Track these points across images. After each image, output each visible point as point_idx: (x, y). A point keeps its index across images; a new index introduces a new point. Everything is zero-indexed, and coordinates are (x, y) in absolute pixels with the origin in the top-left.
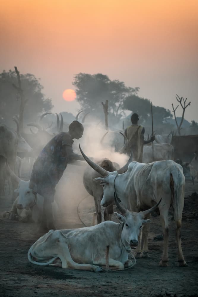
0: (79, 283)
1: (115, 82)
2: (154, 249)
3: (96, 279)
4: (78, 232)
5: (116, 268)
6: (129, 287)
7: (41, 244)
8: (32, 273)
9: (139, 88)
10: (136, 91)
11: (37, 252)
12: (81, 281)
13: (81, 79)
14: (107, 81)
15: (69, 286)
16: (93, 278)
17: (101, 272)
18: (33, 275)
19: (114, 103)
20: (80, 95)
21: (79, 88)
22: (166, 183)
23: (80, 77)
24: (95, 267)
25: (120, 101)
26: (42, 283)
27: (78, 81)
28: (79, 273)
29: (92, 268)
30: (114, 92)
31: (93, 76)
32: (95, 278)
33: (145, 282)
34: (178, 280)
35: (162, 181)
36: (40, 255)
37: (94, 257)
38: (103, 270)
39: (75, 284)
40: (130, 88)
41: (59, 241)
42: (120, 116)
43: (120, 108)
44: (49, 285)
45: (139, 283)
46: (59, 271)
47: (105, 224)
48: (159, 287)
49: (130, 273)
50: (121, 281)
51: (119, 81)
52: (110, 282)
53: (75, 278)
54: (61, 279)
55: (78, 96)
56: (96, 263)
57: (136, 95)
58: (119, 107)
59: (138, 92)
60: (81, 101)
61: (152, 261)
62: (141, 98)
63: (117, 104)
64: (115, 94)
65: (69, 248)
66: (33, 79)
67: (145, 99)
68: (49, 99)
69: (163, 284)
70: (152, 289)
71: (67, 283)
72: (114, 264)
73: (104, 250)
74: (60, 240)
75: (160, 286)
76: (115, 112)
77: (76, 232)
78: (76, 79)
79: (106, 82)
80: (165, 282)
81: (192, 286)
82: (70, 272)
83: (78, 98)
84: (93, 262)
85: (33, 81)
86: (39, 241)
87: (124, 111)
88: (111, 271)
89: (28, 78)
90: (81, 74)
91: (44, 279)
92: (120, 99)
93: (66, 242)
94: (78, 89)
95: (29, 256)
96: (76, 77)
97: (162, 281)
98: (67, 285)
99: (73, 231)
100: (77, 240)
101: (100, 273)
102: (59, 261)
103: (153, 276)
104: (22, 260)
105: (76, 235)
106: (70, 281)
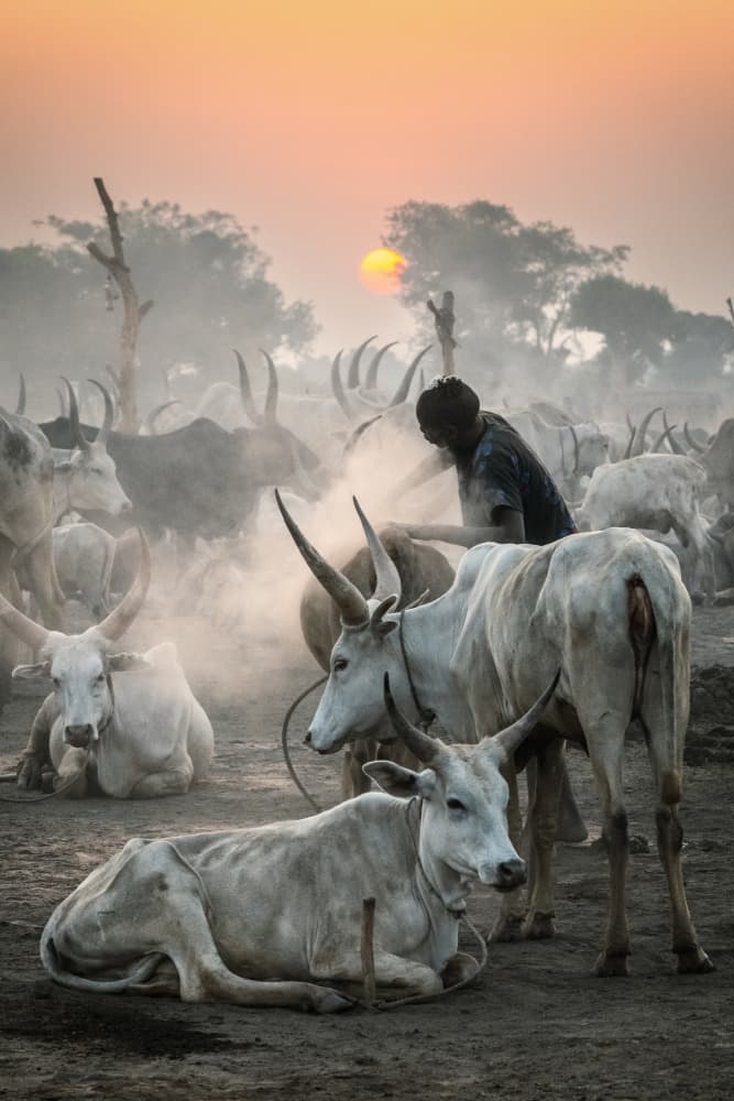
0: (234, 1071)
1: (539, 229)
2: (587, 897)
3: (314, 1046)
4: (247, 845)
5: (405, 992)
6: (446, 1083)
7: (92, 902)
8: (47, 1028)
9: (628, 249)
10: (617, 259)
11: (75, 936)
12: (247, 1059)
13: (413, 225)
14: (508, 227)
15: (188, 1087)
16: (302, 1044)
17: (341, 1011)
18: (49, 1041)
19: (537, 305)
20: (411, 282)
21: (406, 258)
22: (610, 619)
23: (409, 216)
24: (319, 991)
25: (558, 300)
26: (76, 1077)
27: (404, 233)
28: (245, 1023)
29: (306, 998)
30: (535, 266)
31: (457, 209)
32: (311, 1045)
33: (524, 1052)
34: (666, 1037)
35: (593, 615)
36: (87, 946)
37: (315, 947)
38: (350, 1004)
39: (215, 1075)
40: (596, 251)
41: (164, 887)
42: (564, 352)
43: (560, 325)
44: (105, 1084)
45: (494, 1059)
46: (167, 1012)
47: (358, 808)
48: (578, 1074)
49: (465, 1012)
50: (421, 1051)
51: (551, 227)
52: (372, 1061)
53: (227, 1046)
54: (162, 1054)
55: (406, 286)
56: (324, 971)
57: (617, 274)
58: (555, 323)
59: (623, 264)
60: (415, 304)
61: (571, 952)
62: (634, 285)
63: (550, 311)
64: (541, 274)
65: (206, 914)
66: (230, 229)
67: (648, 286)
68: (305, 301)
69: (597, 1059)
70: (546, 1086)
71: (183, 1073)
72: (398, 976)
73: (355, 917)
74: (167, 881)
75: (580, 1070)
76: (541, 339)
77: (237, 842)
78: (394, 227)
79: (506, 232)
80: (608, 1051)
81: (719, 1064)
82: (211, 1017)
83: (407, 293)
84: (313, 971)
85: (230, 238)
86: (86, 888)
87: (575, 335)
88: (384, 1004)
89: (211, 226)
90: (412, 205)
91: (91, 1058)
92: (559, 292)
93: (195, 892)
94: (405, 263)
95: (43, 953)
96: (395, 218)
97: (595, 1048)
98: (180, 1081)
99: (227, 840)
100: (243, 878)
101: (337, 1019)
102: (166, 970)
103: (563, 1022)
104: (19, 970)
105: (237, 858)
106: (199, 1064)
